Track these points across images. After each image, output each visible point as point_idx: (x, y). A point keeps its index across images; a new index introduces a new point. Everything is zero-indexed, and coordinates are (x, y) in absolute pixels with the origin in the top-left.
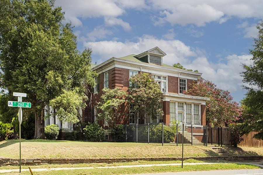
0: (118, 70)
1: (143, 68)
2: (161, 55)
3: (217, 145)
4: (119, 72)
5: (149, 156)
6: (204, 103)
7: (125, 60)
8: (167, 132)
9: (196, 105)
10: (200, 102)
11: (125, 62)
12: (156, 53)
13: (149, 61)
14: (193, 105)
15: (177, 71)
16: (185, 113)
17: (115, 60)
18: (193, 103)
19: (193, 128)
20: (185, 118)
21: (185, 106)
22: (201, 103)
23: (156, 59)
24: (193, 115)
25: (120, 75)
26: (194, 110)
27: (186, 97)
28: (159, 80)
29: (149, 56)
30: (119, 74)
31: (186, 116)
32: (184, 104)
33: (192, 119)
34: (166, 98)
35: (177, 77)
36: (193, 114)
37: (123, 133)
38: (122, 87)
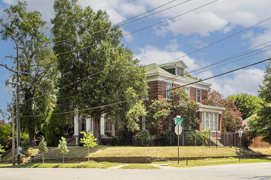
0: (160, 83)
6: (221, 113)
7: (166, 74)
9: (216, 114)
10: (219, 112)
12: (181, 66)
14: (214, 114)
16: (209, 121)
17: (159, 74)
18: (214, 112)
20: (210, 125)
21: (209, 115)
23: (180, 71)
25: (161, 88)
27: (208, 107)
29: (176, 68)
30: (160, 86)
32: (209, 113)
33: (213, 126)
34: (200, 109)
35: (196, 87)
36: (214, 121)
37: (167, 138)
38: (162, 97)
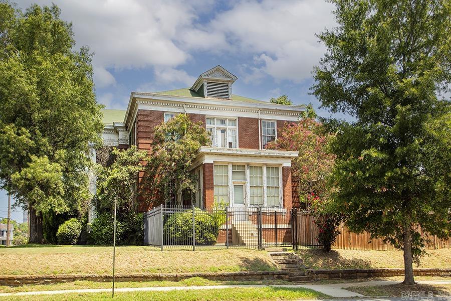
0: (144, 115)
1: (188, 106)
2: (227, 79)
3: (288, 248)
4: (146, 118)
5: (106, 271)
6: (288, 164)
7: (154, 95)
8: (200, 223)
9: (272, 168)
10: (279, 161)
11: (154, 98)
12: (219, 77)
13: (206, 93)
14: (265, 169)
15: (253, 106)
16: (248, 185)
17: (136, 96)
18: (266, 164)
19: (265, 214)
20: (249, 194)
21: (248, 172)
22: (281, 164)
23: (220, 88)
24: (265, 188)
25: (147, 124)
26: (268, 178)
27: (246, 153)
28: (222, 126)
29: (205, 84)
30: (145, 121)
31: (249, 191)
32: (246, 167)
33: (264, 198)
35: (257, 117)
36: (265, 185)
38: (151, 144)
